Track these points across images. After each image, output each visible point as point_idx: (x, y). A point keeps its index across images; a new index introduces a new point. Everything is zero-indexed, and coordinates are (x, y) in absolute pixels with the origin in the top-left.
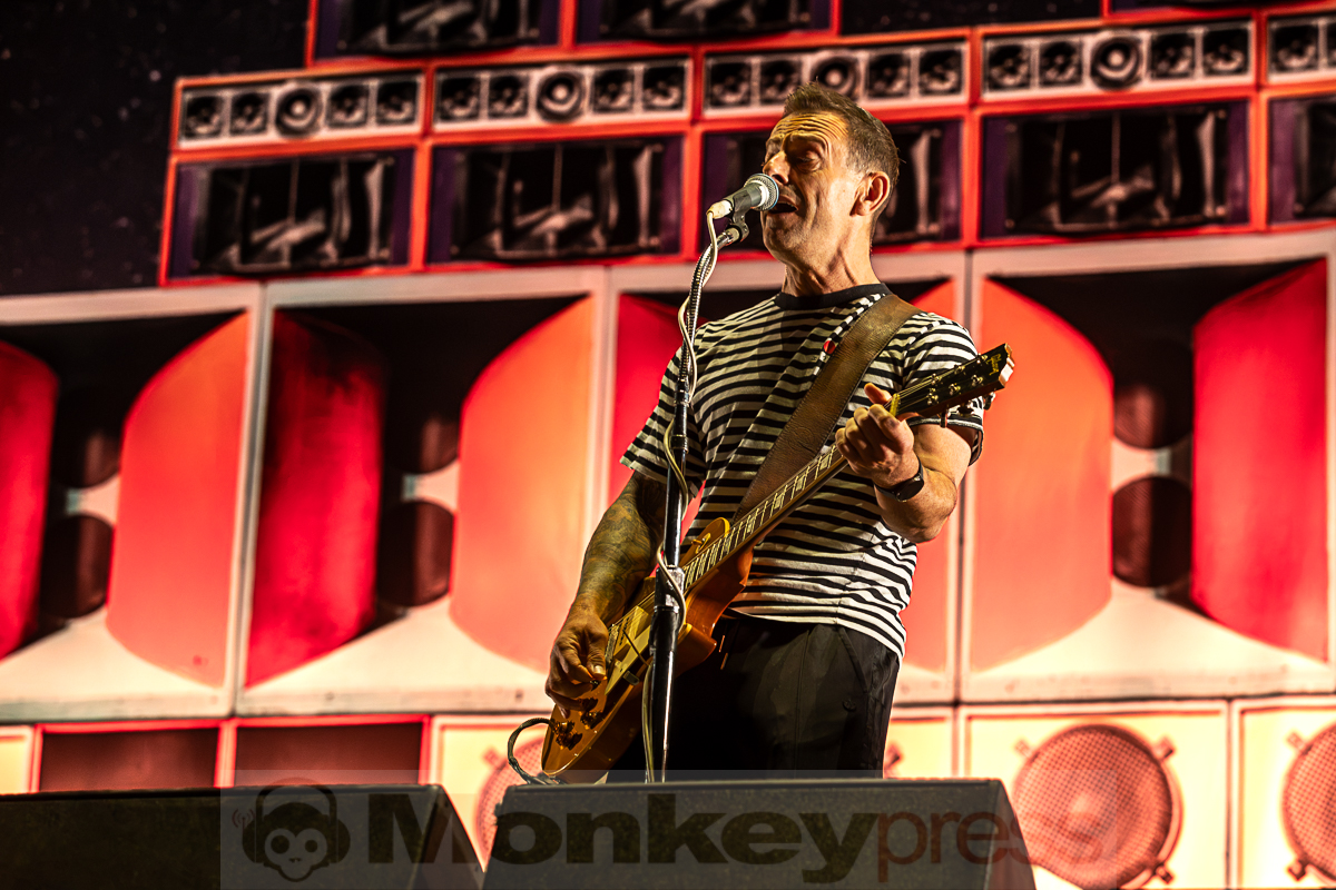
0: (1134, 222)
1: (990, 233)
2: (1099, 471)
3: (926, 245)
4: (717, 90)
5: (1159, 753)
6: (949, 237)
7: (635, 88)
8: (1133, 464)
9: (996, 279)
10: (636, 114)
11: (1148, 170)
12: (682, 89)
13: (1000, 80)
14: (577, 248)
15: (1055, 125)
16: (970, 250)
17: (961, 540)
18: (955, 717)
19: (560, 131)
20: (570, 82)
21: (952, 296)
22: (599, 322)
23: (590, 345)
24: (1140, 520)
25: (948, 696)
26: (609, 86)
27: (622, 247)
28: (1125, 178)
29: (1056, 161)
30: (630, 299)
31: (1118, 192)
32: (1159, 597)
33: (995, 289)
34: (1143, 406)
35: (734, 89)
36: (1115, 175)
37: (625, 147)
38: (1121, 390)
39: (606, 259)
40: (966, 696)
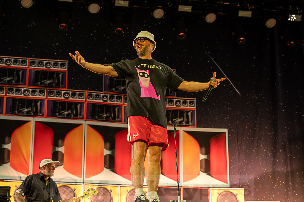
0: (107, 120)
1: (88, 119)
2: (102, 153)
3: (79, 119)
4: (50, 94)
5: (110, 191)
6: (82, 118)
8: (107, 152)
10: (37, 96)
11: (109, 113)
12: (45, 94)
13: (89, 98)
14: (29, 114)
15: (97, 105)
16: (85, 121)
17: (84, 160)
18: (83, 185)
19: (26, 97)
20: (28, 91)
21: (83, 126)
22: (32, 125)
23: (31, 128)
24: (108, 160)
25: (82, 182)
26: (34, 92)
27: (36, 114)
28: (106, 114)
29: (97, 110)
30: (37, 122)
31: (105, 115)
32: (110, 170)
33: (88, 126)
34: (108, 145)
35: (52, 94)
37: (36, 101)
38: (106, 141)
39: (33, 116)
40: (84, 182)
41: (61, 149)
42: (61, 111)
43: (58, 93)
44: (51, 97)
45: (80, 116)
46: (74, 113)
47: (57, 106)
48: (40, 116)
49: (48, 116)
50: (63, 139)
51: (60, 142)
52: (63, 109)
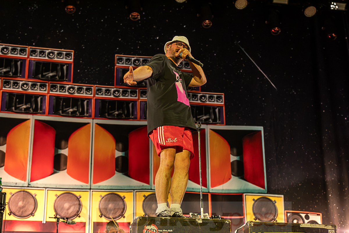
0: (119, 117)
1: (96, 117)
2: (113, 155)
3: (86, 117)
4: (52, 89)
5: (123, 198)
6: (90, 117)
7: (38, 87)
8: (118, 154)
9: (97, 124)
10: (38, 91)
11: (121, 110)
12: (46, 88)
13: (98, 93)
14: (28, 111)
15: (107, 101)
16: (93, 119)
18: (90, 191)
19: (25, 92)
20: (27, 84)
21: (90, 125)
22: (31, 124)
23: (30, 127)
24: (120, 162)
25: (89, 188)
26: (34, 86)
27: (35, 112)
28: (118, 111)
29: (107, 107)
30: (36, 121)
31: (117, 113)
32: (123, 174)
33: (97, 125)
34: (120, 145)
35: (55, 89)
36: (116, 110)
37: (36, 96)
38: (117, 142)
39: (32, 114)
40: (92, 188)
41: (65, 152)
42: (65, 108)
43: (62, 88)
44: (54, 93)
45: (86, 114)
46: (80, 110)
47: (60, 102)
48: (40, 113)
49: (49, 114)
50: (67, 140)
51: (63, 143)
52: (68, 106)
